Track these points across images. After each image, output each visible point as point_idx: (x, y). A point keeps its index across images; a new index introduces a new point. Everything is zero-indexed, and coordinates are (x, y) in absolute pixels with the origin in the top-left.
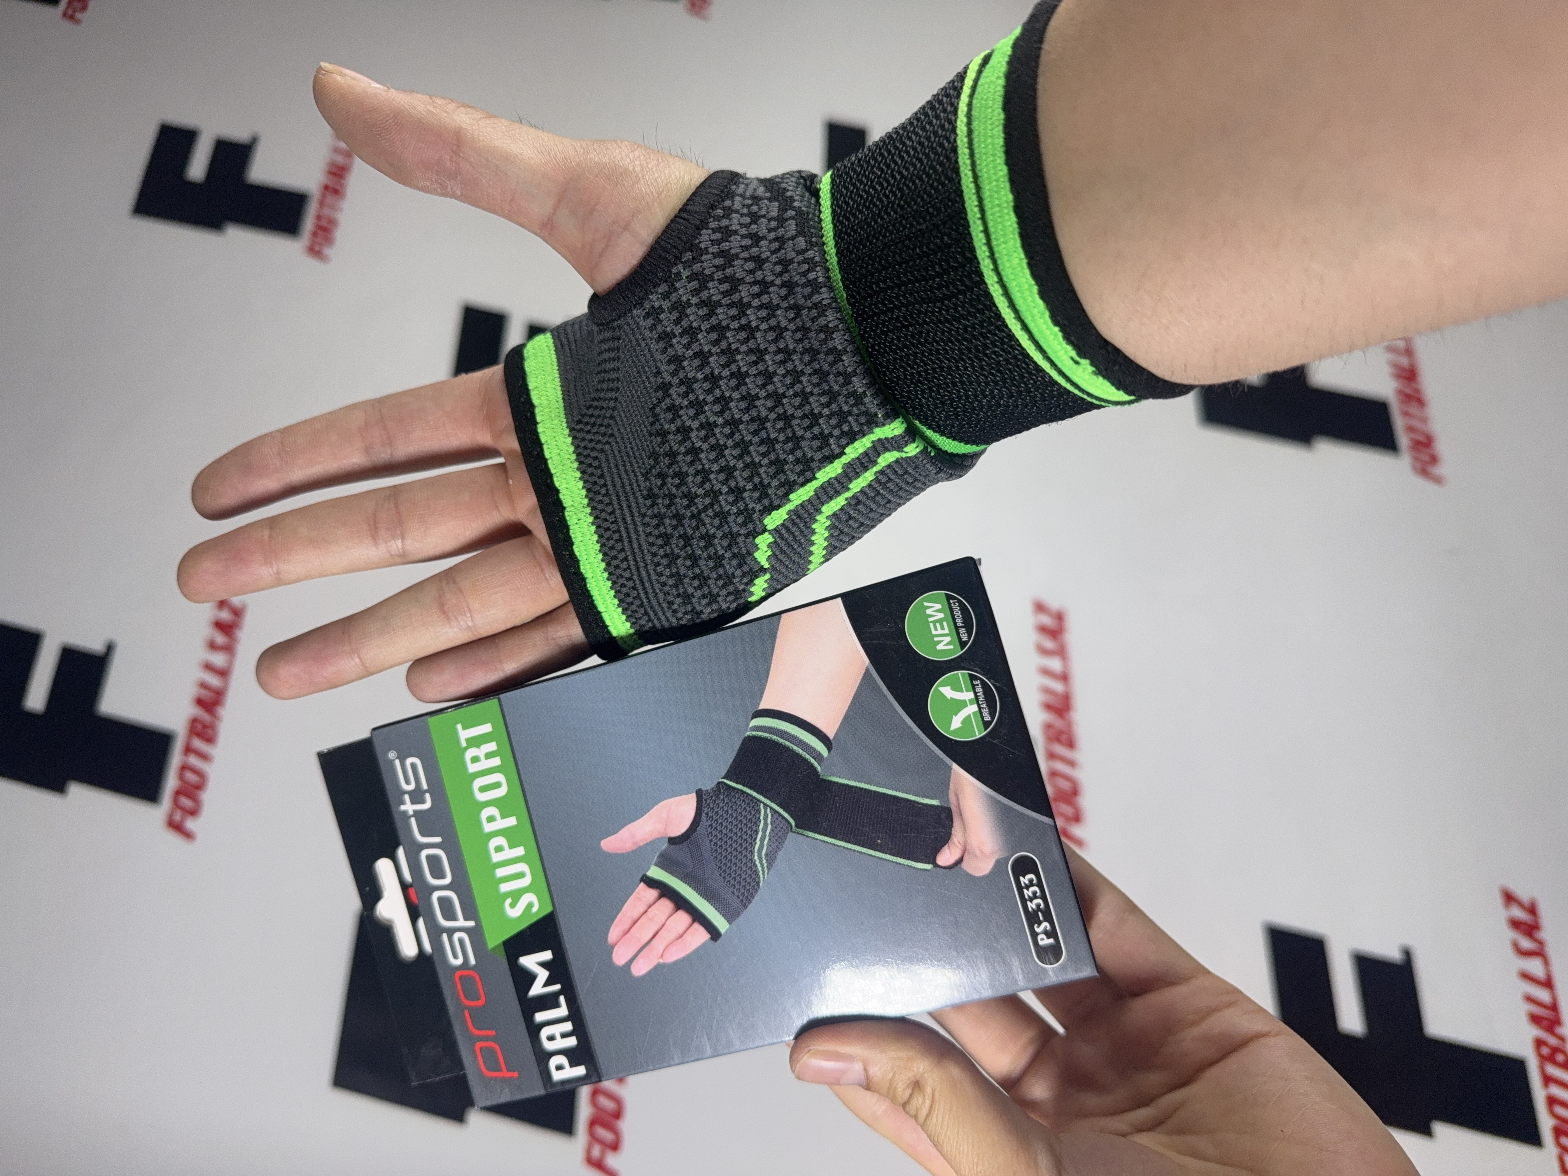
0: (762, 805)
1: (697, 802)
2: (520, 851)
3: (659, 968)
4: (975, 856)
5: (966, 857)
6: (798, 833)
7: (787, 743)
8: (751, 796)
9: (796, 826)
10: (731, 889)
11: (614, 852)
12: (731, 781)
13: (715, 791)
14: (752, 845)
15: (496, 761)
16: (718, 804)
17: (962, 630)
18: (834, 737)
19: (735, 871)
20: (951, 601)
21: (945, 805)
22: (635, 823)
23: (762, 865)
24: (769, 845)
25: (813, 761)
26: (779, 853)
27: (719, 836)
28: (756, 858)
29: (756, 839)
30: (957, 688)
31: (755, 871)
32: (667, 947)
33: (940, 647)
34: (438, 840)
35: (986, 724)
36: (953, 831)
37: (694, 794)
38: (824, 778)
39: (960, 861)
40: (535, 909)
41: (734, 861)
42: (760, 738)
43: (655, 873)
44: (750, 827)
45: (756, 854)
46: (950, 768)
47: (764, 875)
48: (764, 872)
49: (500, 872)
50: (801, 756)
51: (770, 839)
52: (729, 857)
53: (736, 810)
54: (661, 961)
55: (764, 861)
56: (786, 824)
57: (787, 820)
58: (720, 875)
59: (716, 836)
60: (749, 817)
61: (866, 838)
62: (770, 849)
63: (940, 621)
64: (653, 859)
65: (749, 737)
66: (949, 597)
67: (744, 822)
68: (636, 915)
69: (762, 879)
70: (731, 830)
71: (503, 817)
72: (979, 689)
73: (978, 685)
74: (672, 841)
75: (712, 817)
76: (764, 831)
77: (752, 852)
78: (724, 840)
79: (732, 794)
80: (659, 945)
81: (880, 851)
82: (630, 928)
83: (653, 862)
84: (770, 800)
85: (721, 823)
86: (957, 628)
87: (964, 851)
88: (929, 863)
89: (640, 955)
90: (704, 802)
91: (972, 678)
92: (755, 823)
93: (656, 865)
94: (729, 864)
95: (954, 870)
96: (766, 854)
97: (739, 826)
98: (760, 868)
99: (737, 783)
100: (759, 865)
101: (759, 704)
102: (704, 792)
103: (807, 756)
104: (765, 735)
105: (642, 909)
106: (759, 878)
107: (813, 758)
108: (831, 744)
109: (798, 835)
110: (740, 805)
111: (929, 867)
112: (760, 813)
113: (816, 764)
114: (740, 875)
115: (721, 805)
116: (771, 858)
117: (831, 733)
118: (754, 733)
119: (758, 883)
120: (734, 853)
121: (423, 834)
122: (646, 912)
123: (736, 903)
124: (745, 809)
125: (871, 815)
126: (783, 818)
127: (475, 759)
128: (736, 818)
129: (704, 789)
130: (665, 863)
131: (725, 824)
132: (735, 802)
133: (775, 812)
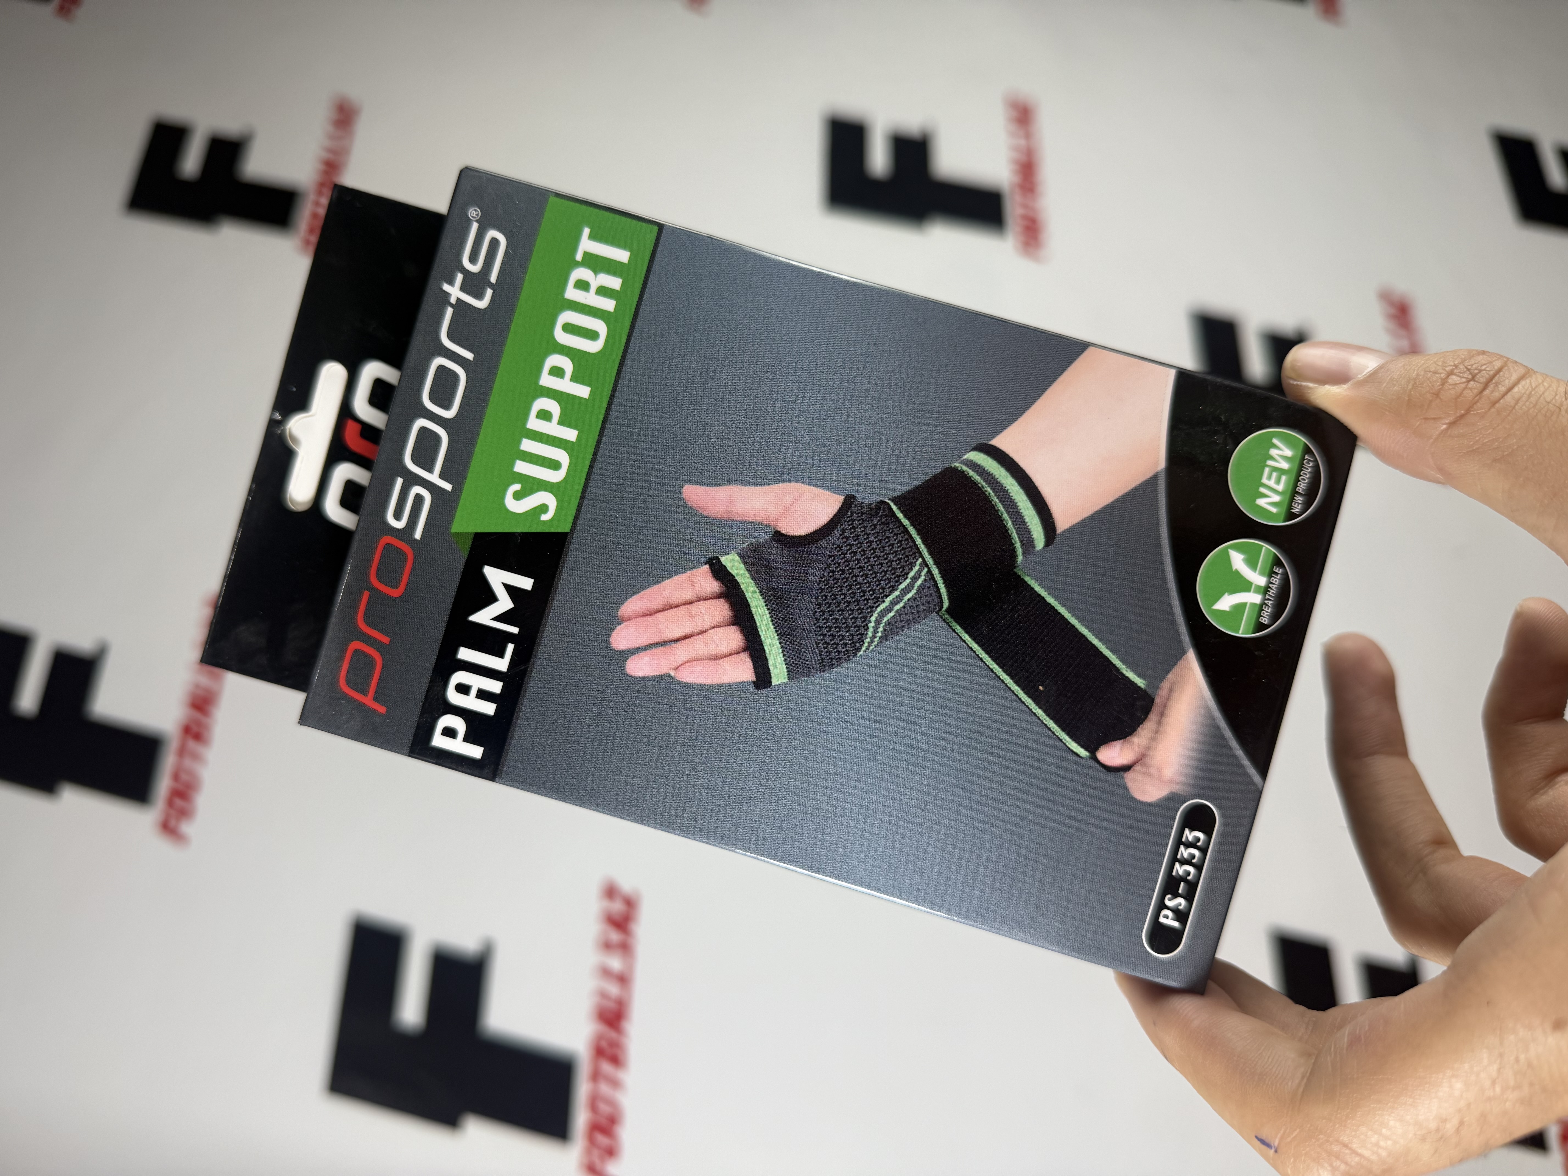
0: (920, 560)
1: (840, 509)
2: (571, 435)
3: (663, 682)
4: (1149, 773)
5: (1136, 768)
6: (944, 620)
7: (999, 505)
8: (914, 542)
9: (947, 611)
10: (818, 639)
11: (694, 507)
12: (899, 508)
13: (871, 509)
14: (878, 601)
15: (609, 305)
16: (865, 527)
17: (1299, 499)
18: (1063, 533)
19: (837, 619)
20: (1306, 457)
21: (1149, 692)
22: (743, 488)
23: (875, 632)
24: (899, 614)
25: (1018, 545)
26: (906, 630)
27: (842, 567)
28: (873, 619)
29: (887, 596)
30: (1252, 563)
31: (862, 634)
32: (690, 661)
33: (1261, 502)
34: (469, 355)
35: (1260, 627)
36: (1140, 729)
37: (842, 498)
38: (1020, 574)
39: (1126, 768)
40: (545, 517)
41: (843, 606)
42: (969, 478)
43: (733, 563)
44: (888, 579)
45: (875, 615)
46: (1182, 653)
47: (869, 645)
48: (872, 641)
49: (528, 445)
50: (1007, 530)
51: (904, 607)
52: (839, 598)
53: (883, 547)
54: (672, 673)
55: (881, 629)
56: (936, 600)
57: (940, 597)
58: (814, 614)
59: (839, 563)
60: (895, 565)
61: (1027, 675)
62: (898, 619)
63: (1281, 471)
64: (740, 545)
65: (955, 469)
66: (1307, 450)
67: (885, 567)
68: (676, 598)
69: (864, 649)
70: (862, 567)
71: (574, 379)
72: (1276, 580)
73: (1277, 574)
74: (779, 537)
75: (848, 538)
76: (904, 593)
77: (872, 610)
78: (846, 574)
79: (891, 526)
80: (681, 652)
81: (1034, 700)
82: (658, 611)
83: (737, 550)
84: (934, 560)
85: (855, 553)
86: (1295, 493)
87: (1139, 760)
88: (1086, 748)
89: (649, 651)
90: (849, 515)
91: (1277, 562)
92: (898, 576)
93: (739, 554)
94: (833, 607)
95: (1114, 775)
96: (889, 623)
97: (876, 569)
98: (870, 635)
99: (905, 516)
100: (871, 630)
101: (993, 437)
102: (856, 503)
103: (1015, 535)
104: (978, 479)
105: (688, 595)
106: (862, 645)
107: (1021, 541)
108: (1054, 538)
109: (943, 623)
110: (892, 545)
111: (1083, 753)
112: (911, 569)
113: (1019, 551)
114: (840, 628)
115: (868, 530)
116: (892, 630)
117: (1063, 523)
118: (965, 469)
119: (857, 651)
120: (848, 598)
121: (450, 337)
122: (690, 603)
123: (813, 658)
124: (896, 552)
125: (1050, 652)
126: (938, 591)
127: (583, 285)
128: (878, 557)
129: (859, 498)
130: (751, 559)
131: (859, 556)
132: (888, 538)
133: (932, 578)
